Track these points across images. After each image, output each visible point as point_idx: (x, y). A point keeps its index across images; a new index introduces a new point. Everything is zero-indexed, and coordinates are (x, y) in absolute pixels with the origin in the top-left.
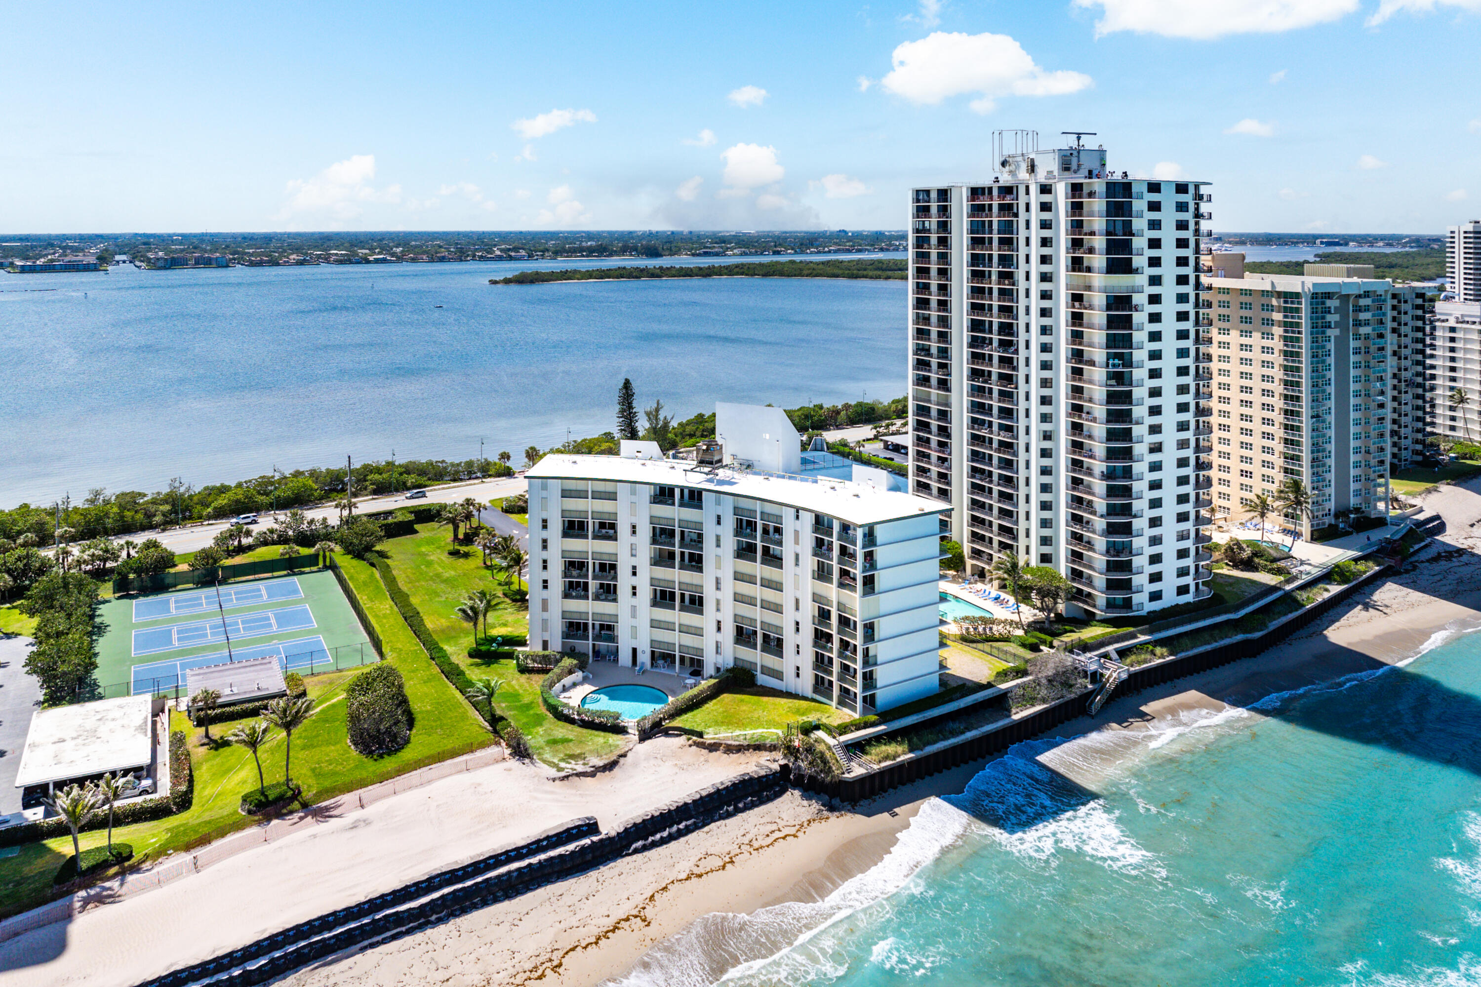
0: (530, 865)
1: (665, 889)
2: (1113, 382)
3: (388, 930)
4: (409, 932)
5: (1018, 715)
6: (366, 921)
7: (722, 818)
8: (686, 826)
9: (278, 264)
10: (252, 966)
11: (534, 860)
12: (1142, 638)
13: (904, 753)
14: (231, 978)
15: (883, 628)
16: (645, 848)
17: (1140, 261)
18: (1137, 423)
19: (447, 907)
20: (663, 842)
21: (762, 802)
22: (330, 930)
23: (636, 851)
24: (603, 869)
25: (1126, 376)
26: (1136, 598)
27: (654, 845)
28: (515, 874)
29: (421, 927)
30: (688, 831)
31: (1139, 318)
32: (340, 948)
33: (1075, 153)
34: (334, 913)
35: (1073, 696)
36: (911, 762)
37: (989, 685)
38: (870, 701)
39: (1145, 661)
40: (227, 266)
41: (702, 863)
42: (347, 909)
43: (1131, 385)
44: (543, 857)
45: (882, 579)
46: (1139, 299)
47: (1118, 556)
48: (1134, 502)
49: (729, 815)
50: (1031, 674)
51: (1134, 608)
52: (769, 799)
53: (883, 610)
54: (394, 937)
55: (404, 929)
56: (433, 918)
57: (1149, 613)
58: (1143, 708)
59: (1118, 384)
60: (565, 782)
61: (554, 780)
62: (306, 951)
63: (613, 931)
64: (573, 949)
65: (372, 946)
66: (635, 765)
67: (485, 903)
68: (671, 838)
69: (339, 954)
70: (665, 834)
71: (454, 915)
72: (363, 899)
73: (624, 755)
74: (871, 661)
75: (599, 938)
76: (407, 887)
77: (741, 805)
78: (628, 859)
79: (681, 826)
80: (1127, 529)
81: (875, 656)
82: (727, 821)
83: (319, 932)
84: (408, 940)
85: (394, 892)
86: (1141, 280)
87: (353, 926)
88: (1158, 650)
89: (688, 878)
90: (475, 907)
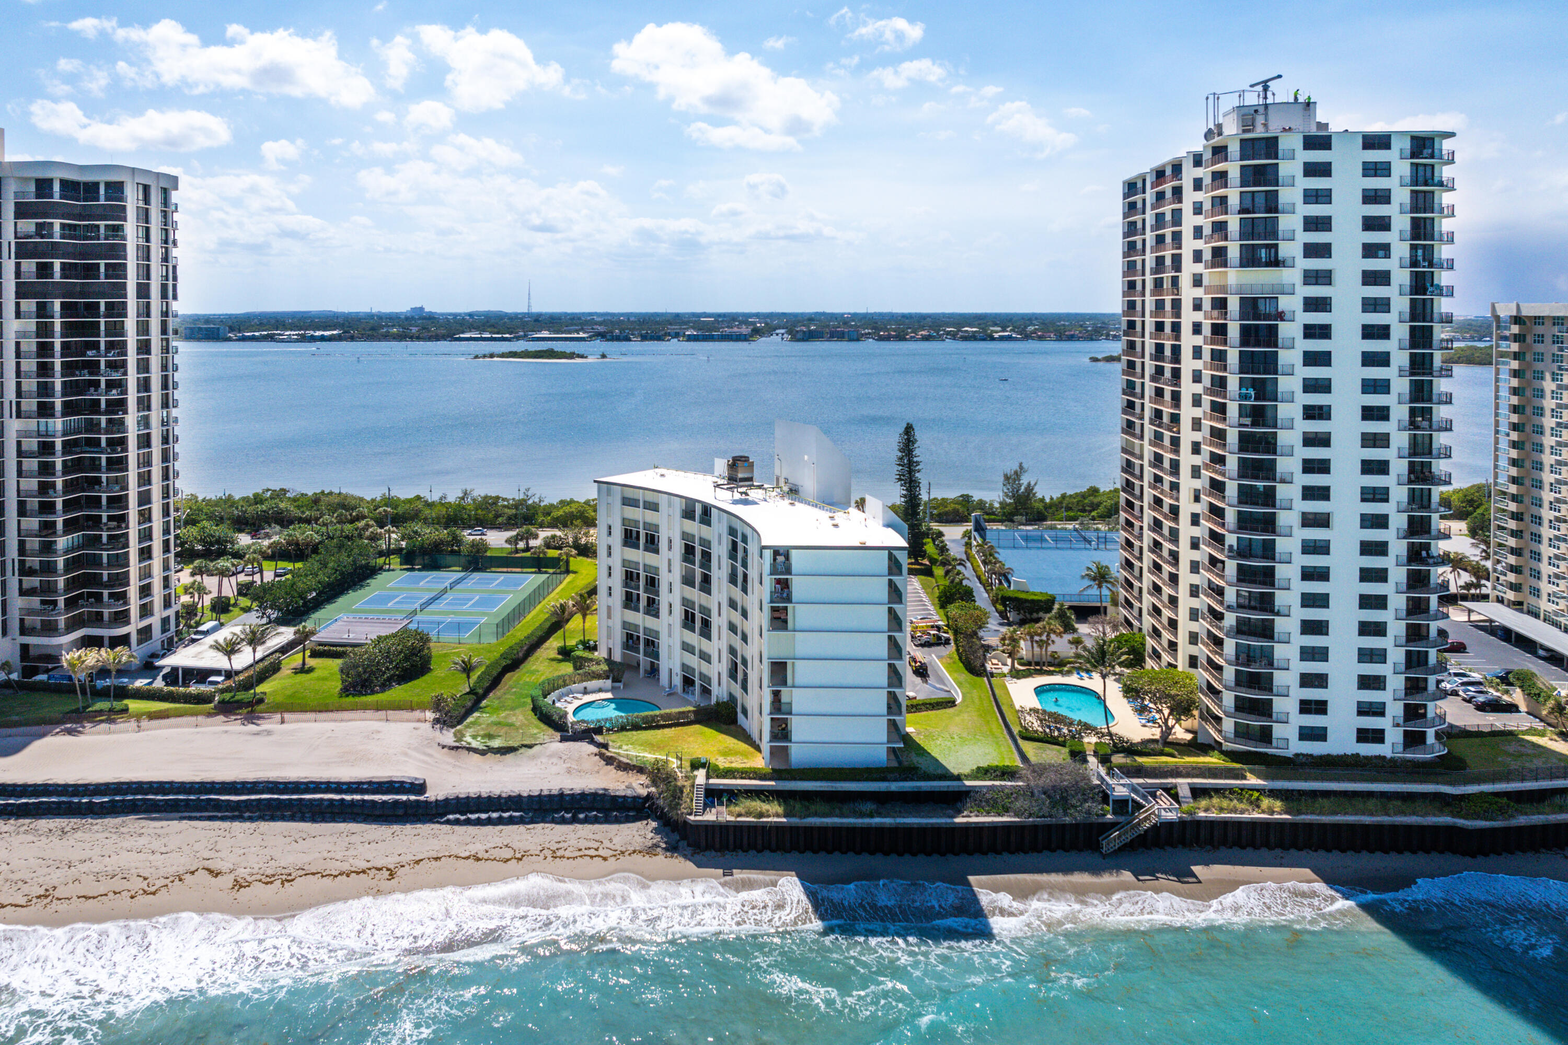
0: (343, 800)
1: (437, 859)
2: (1248, 421)
3: (207, 811)
4: (223, 819)
5: (968, 818)
6: (192, 797)
7: (554, 821)
8: (511, 816)
9: (906, 340)
10: (97, 800)
11: (348, 797)
12: (1253, 781)
13: (778, 815)
14: (80, 803)
15: (800, 672)
16: (457, 822)
17: (1290, 249)
18: (1283, 481)
19: (260, 810)
20: (479, 822)
21: (607, 820)
22: (165, 794)
23: (448, 822)
24: (408, 826)
25: (1269, 413)
26: (1278, 731)
27: (468, 822)
28: (326, 803)
29: (233, 819)
30: (511, 821)
31: (1289, 330)
32: (165, 811)
33: (1261, 110)
34: (171, 783)
35: (1067, 820)
36: (778, 828)
37: (958, 778)
38: (780, 753)
39: (1235, 810)
40: (858, 340)
41: (492, 852)
42: (182, 783)
43: (1275, 427)
44: (358, 797)
45: (799, 614)
46: (1290, 303)
47: (1248, 666)
48: (1278, 593)
49: (563, 821)
50: (1020, 778)
51: (1274, 743)
52: (617, 821)
53: (799, 652)
54: (210, 818)
55: (220, 814)
56: (247, 815)
57: (1297, 755)
58: (1196, 869)
59: (1254, 424)
60: (453, 752)
61: (444, 747)
62: (139, 803)
63: (358, 873)
64: (313, 874)
65: (190, 818)
66: (534, 757)
67: (292, 818)
68: (489, 822)
69: (163, 815)
70: (484, 816)
71: (262, 818)
72: (198, 779)
73: (530, 747)
74: (784, 708)
75: (341, 874)
76: (235, 783)
77: (582, 816)
78: (437, 826)
79: (506, 815)
80: (1266, 631)
81: (790, 704)
82: (558, 826)
83: (156, 794)
84: (217, 824)
85: (223, 783)
86: (1292, 276)
87: (181, 797)
88: (1266, 802)
89: (468, 858)
90: (283, 818)
